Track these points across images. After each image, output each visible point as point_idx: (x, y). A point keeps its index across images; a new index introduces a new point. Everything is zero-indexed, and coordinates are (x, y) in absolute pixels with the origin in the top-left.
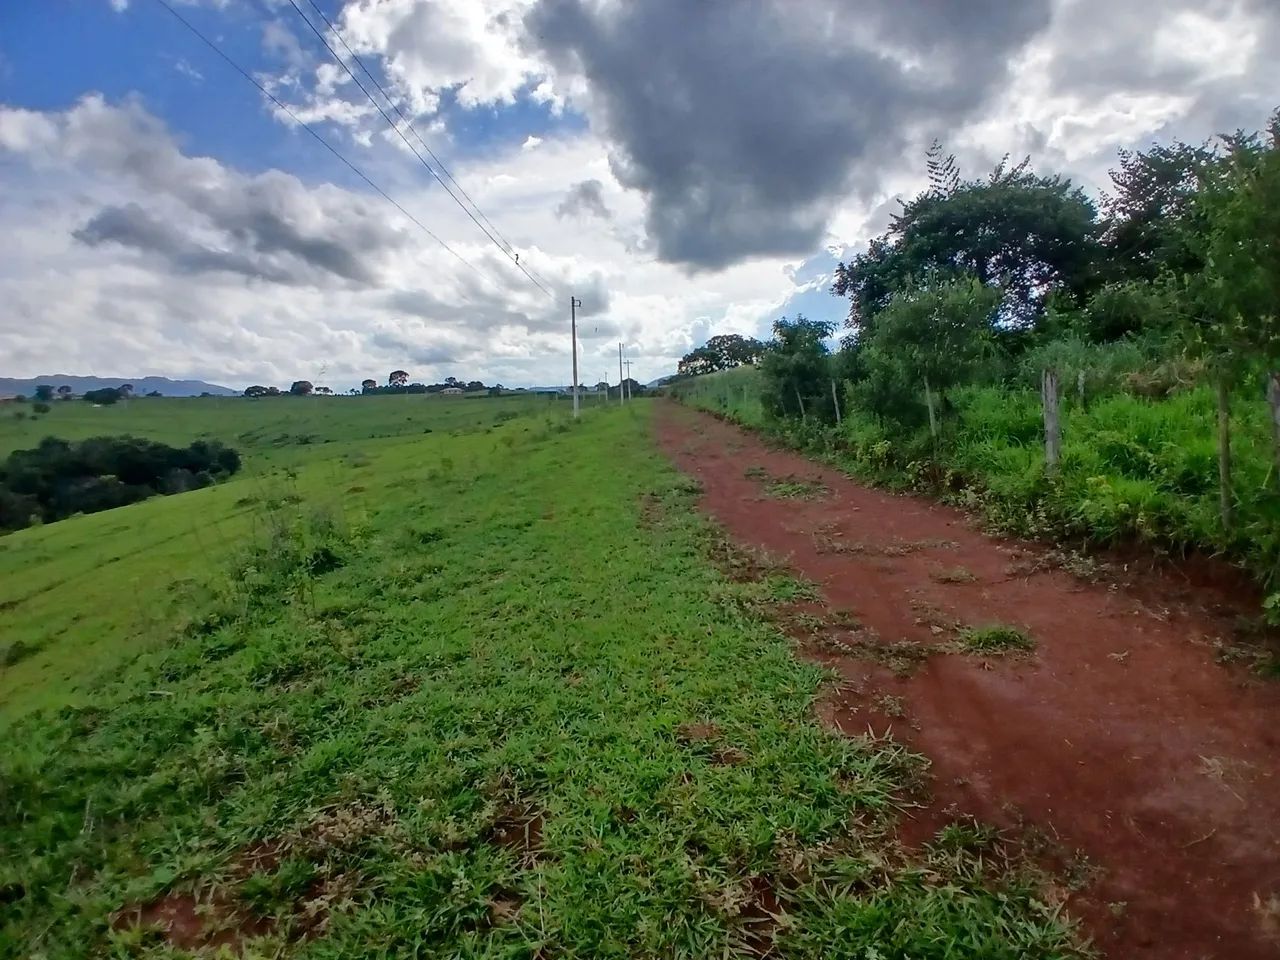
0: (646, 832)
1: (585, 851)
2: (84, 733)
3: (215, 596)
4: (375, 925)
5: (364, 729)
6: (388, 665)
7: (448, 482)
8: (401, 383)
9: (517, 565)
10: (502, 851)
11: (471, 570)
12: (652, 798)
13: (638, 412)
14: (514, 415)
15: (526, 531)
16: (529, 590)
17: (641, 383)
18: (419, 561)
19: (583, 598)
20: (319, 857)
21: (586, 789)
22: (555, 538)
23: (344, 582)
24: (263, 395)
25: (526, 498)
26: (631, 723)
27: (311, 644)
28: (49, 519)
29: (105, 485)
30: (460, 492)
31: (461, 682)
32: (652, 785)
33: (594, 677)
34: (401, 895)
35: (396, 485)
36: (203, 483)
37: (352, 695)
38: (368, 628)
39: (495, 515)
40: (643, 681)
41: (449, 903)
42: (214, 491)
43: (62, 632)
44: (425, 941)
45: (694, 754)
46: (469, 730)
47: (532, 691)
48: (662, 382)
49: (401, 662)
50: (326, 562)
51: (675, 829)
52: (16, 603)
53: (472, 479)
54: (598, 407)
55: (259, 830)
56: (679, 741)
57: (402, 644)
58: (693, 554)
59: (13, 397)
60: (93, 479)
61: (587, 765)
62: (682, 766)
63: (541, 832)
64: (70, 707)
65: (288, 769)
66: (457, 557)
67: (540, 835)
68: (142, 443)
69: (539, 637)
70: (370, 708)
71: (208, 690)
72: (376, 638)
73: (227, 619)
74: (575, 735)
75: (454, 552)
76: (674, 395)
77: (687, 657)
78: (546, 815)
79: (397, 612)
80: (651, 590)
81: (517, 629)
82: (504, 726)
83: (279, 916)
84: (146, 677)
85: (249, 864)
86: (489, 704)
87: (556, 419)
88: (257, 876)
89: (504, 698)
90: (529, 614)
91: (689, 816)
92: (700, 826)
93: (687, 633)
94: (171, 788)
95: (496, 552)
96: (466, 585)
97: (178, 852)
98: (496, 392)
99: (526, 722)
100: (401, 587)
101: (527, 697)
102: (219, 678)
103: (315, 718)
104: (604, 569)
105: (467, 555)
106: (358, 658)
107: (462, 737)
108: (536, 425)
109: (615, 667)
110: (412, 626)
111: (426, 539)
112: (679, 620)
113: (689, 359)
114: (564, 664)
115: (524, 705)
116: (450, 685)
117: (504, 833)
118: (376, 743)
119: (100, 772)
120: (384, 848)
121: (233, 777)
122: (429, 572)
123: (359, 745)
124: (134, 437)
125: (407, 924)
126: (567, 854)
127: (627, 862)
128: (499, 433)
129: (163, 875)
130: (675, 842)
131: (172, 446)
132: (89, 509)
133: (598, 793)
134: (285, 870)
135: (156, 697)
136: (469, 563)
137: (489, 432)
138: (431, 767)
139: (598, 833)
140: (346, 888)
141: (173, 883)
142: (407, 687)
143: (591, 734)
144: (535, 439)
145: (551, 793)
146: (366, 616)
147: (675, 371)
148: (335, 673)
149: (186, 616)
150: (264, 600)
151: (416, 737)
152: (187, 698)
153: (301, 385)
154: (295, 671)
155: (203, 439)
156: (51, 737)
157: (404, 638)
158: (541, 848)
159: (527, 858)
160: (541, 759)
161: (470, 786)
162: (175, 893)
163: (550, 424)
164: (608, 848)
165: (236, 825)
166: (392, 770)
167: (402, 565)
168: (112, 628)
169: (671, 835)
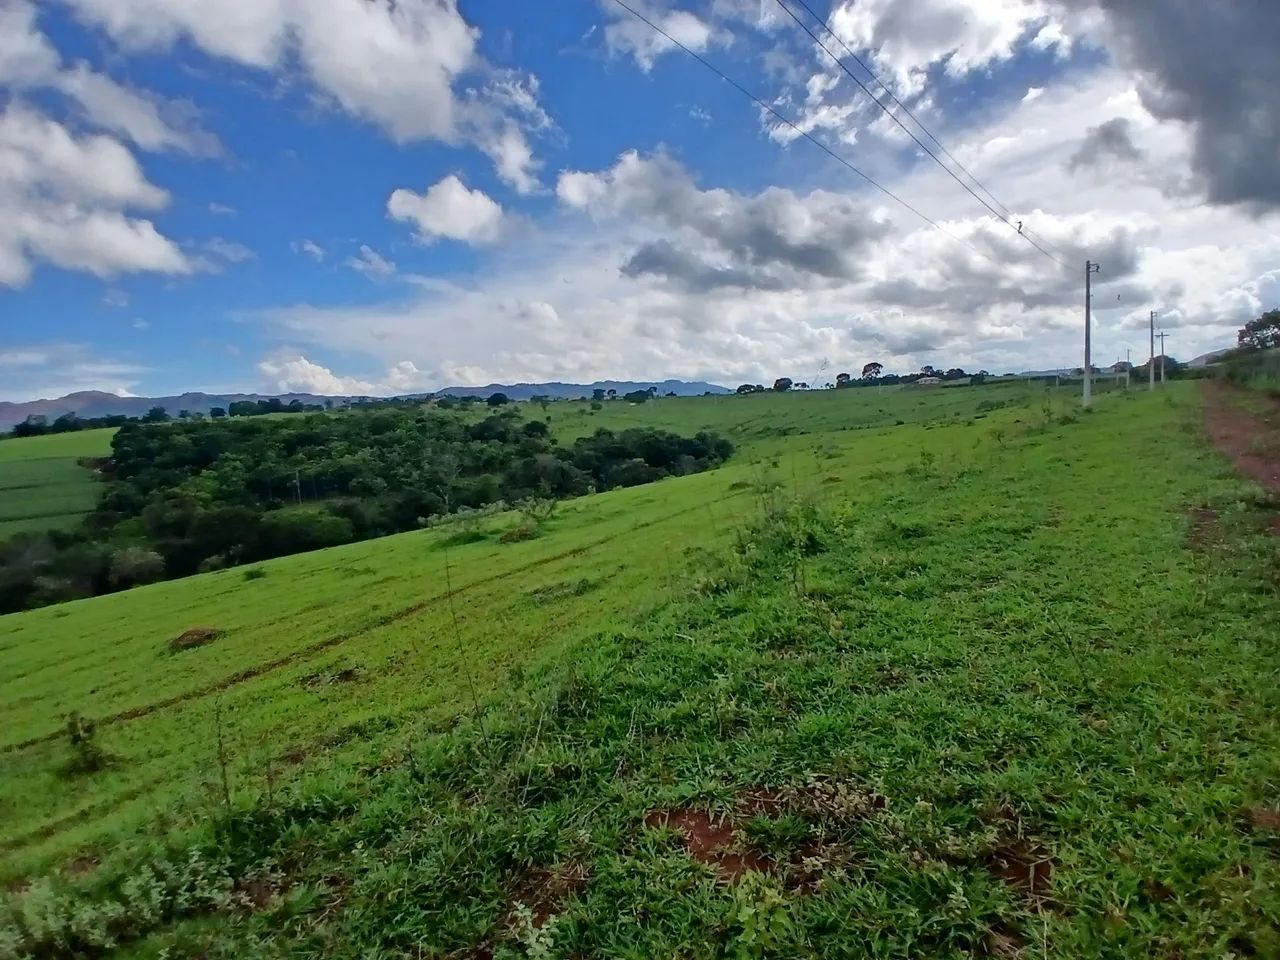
0: (1183, 918)
1: (1104, 916)
2: (630, 657)
3: (720, 564)
4: (865, 904)
5: (853, 712)
6: (874, 656)
7: (927, 477)
8: (874, 375)
9: (1016, 575)
10: (1002, 883)
11: (958, 573)
12: (1195, 881)
13: (1176, 399)
14: (1001, 405)
15: (1025, 538)
16: (1031, 606)
17: (1180, 360)
18: (902, 556)
19: (1104, 626)
20: (815, 819)
21: (1108, 849)
22: (1062, 549)
23: (828, 566)
24: (752, 392)
25: (1022, 499)
26: (1173, 789)
27: (801, 619)
28: (600, 490)
29: (636, 465)
30: (941, 488)
31: (952, 690)
32: (1197, 868)
33: (1122, 722)
34: (892, 886)
35: (871, 478)
36: (704, 468)
37: (841, 676)
38: (853, 615)
39: (985, 517)
40: (1192, 743)
41: (943, 913)
42: (713, 474)
43: (612, 576)
44: (916, 940)
45: (1256, 844)
46: (963, 743)
47: (1039, 720)
48: (1213, 359)
49: (887, 655)
50: (813, 547)
51: (1218, 923)
52: (583, 550)
53: (956, 475)
54: (1115, 393)
55: (761, 775)
56: (1238, 825)
57: (887, 638)
58: (1269, 591)
59: (579, 398)
60: (628, 461)
61: (1111, 823)
62: (1239, 855)
63: (1049, 879)
64: (622, 635)
65: (785, 729)
66: (944, 558)
67: (1048, 881)
68: (662, 433)
69: (1046, 661)
70: (856, 693)
71: (718, 642)
72: (860, 626)
73: (733, 585)
74: (1095, 784)
75: (937, 552)
76: (1231, 376)
77: (1257, 724)
78: (1056, 862)
79: (877, 603)
80: (1205, 631)
81: (1018, 647)
82: (1004, 750)
83: (778, 859)
84: (673, 621)
85: (753, 802)
86: (986, 722)
87: (1058, 407)
88: (760, 817)
89: (1004, 720)
90: (1032, 632)
91: (1238, 912)
92: (1250, 927)
93: (1257, 694)
94: (693, 718)
95: (987, 557)
96: (954, 588)
97: (697, 773)
98: (979, 379)
99: (1031, 752)
100: (883, 580)
101: (1032, 726)
102: (726, 634)
103: (807, 689)
104: (1136, 595)
105: (954, 557)
106: (844, 642)
107: (956, 749)
108: (1032, 415)
109: (1151, 717)
110: (896, 620)
111: (907, 534)
112: (1247, 674)
113: (1254, 327)
114: (1079, 699)
115: (1029, 734)
116: (939, 691)
117: (1005, 865)
118: (864, 728)
119: (641, 691)
120: (875, 833)
121: (740, 723)
122: (912, 569)
123: (848, 725)
124: (656, 429)
125: (899, 917)
126: (1082, 913)
127: (1155, 943)
128: (984, 426)
129: (686, 789)
130: (1216, 937)
131: (683, 437)
132: (627, 484)
133: (1124, 859)
134: (784, 820)
135: (681, 640)
136: (955, 565)
137: (970, 424)
138: (922, 769)
139: (1122, 903)
140: (838, 857)
141: (694, 799)
142: (892, 682)
143: (1117, 789)
144: (1030, 432)
145: (1062, 840)
146: (851, 602)
147: (1233, 343)
148: (824, 651)
149: (702, 578)
150: (759, 572)
151: (905, 734)
152: (704, 645)
153: (783, 382)
154: (787, 642)
155: (704, 431)
156: (608, 655)
157: (889, 631)
158: (1049, 895)
159: (1031, 900)
160: (1051, 799)
161: (966, 803)
162: (696, 806)
163: (1049, 415)
164: (1132, 920)
165: (742, 765)
166: (882, 760)
167: (885, 558)
168: (646, 578)
169: (1212, 928)
